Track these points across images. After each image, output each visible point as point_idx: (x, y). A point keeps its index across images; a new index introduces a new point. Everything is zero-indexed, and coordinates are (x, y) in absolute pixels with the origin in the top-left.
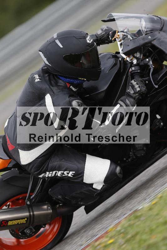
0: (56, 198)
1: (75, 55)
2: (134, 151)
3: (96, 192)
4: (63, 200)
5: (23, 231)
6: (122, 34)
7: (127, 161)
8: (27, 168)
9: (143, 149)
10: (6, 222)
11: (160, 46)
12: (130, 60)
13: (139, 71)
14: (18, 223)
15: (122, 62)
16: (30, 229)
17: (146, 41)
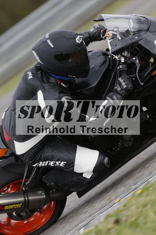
0: (49, 185)
1: (66, 54)
2: (122, 142)
3: (86, 181)
4: (56, 187)
5: (19, 213)
6: (112, 33)
7: (116, 150)
8: (21, 158)
9: (130, 140)
10: (3, 207)
11: (146, 46)
12: (118, 58)
13: (126, 69)
14: (14, 207)
15: (111, 59)
16: (25, 212)
17: (133, 41)
